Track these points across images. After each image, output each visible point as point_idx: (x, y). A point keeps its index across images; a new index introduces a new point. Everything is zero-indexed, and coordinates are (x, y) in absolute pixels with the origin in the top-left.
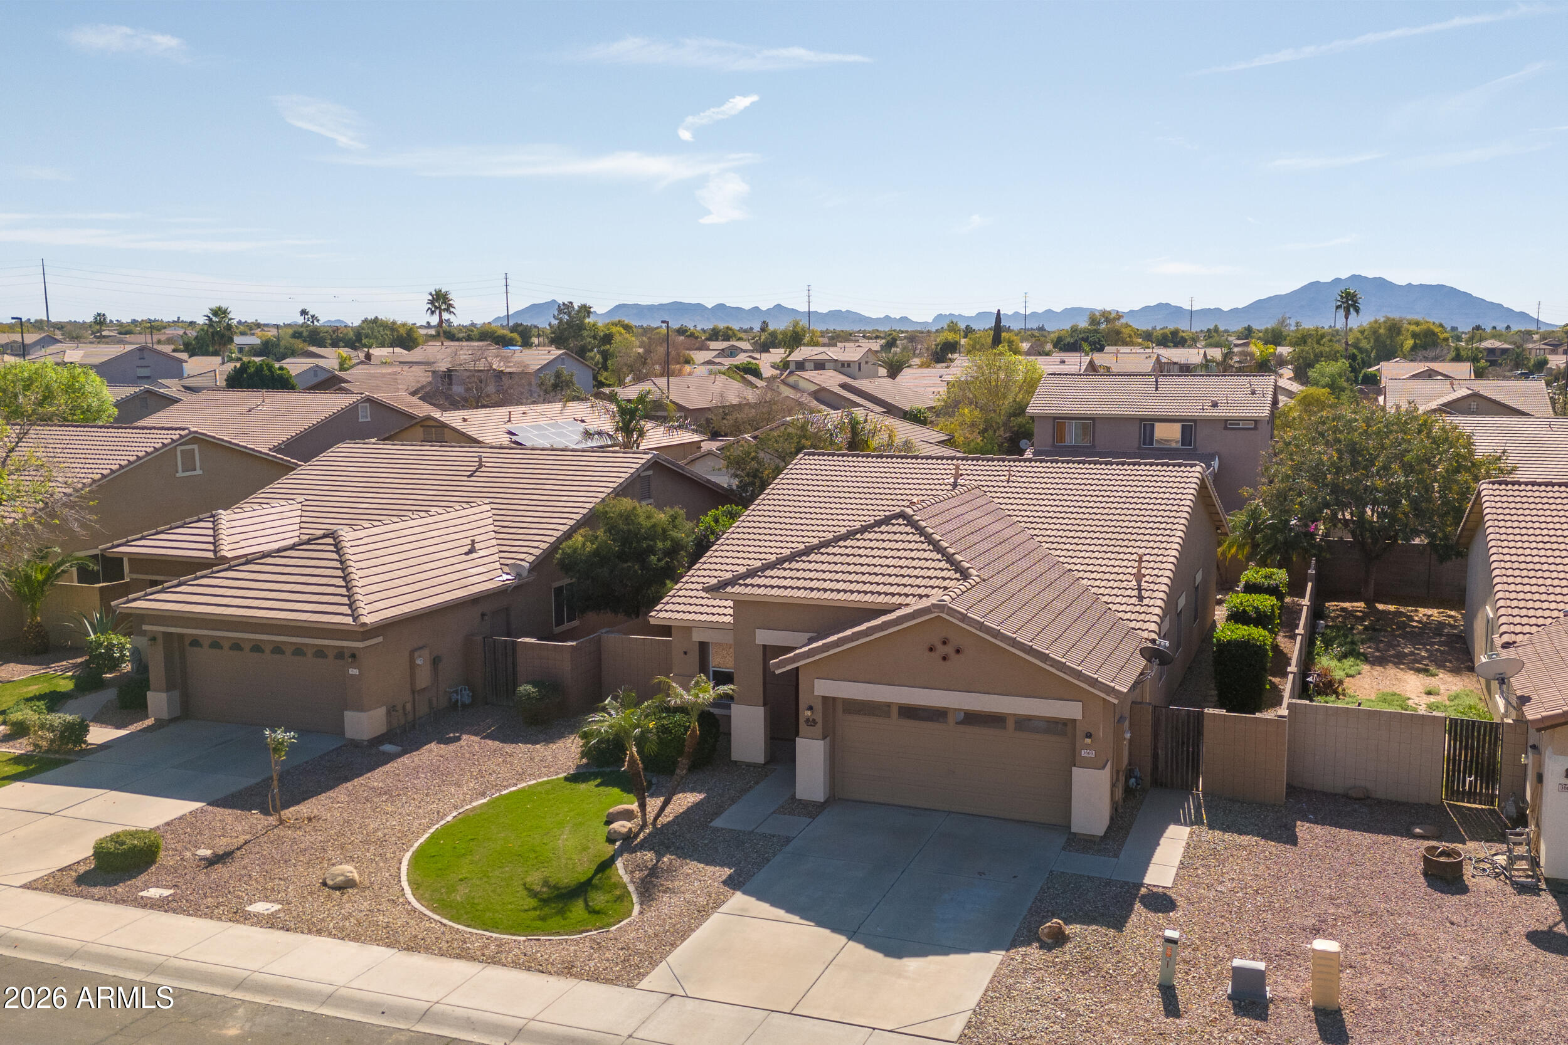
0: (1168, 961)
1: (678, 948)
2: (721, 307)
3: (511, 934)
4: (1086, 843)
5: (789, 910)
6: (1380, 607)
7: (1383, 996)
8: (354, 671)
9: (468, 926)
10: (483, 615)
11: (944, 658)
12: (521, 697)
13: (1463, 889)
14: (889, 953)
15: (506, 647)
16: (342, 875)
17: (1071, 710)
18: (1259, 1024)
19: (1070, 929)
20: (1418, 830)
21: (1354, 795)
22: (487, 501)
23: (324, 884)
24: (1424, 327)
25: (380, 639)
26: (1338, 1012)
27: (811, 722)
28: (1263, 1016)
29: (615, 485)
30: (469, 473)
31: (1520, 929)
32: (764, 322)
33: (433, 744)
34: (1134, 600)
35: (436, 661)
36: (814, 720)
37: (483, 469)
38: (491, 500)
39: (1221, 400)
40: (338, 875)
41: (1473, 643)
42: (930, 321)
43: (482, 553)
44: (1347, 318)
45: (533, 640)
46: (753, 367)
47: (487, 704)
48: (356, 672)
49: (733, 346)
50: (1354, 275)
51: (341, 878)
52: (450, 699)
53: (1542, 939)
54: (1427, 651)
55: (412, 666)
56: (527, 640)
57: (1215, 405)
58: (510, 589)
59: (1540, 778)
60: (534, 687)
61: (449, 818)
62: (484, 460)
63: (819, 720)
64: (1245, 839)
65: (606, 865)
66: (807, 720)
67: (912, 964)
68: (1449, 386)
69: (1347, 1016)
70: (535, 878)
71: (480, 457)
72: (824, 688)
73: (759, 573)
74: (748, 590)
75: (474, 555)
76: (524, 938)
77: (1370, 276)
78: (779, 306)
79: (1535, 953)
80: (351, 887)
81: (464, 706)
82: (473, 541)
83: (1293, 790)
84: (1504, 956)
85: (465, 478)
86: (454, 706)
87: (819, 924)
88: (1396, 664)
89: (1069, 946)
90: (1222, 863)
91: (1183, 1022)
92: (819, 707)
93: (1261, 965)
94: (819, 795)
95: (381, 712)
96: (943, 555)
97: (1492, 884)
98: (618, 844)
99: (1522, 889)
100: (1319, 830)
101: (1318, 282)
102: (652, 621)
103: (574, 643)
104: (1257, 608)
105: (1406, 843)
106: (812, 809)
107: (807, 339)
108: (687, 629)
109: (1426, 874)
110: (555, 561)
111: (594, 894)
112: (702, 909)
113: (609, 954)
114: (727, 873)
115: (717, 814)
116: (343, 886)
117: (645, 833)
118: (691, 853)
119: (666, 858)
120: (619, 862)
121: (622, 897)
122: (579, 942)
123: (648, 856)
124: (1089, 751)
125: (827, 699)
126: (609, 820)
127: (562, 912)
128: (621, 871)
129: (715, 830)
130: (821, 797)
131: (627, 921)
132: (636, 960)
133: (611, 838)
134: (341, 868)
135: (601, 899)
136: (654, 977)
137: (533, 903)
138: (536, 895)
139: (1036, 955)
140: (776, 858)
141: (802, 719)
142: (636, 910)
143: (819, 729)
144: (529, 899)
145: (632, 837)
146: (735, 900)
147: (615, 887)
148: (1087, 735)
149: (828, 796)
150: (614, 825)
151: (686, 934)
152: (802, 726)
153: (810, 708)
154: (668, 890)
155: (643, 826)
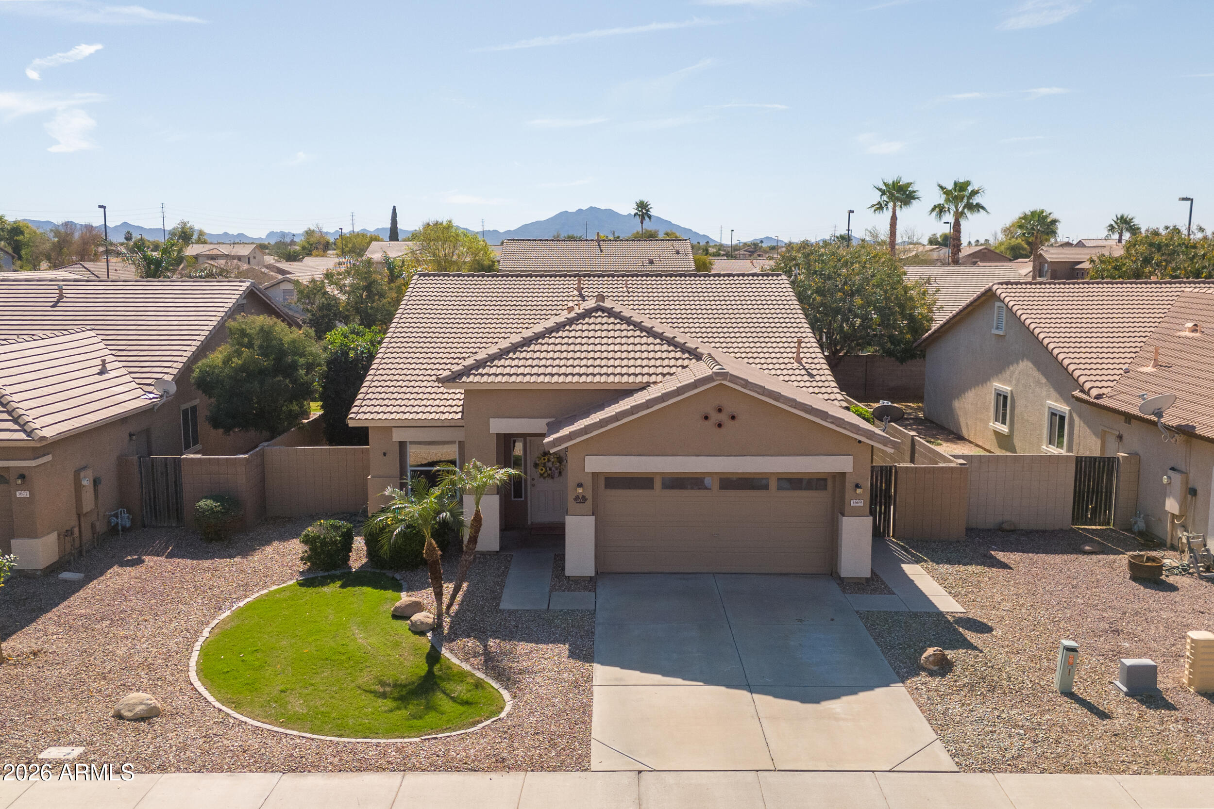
1: (593, 724)
3: (399, 737)
5: (665, 674)
8: (22, 494)
9: (340, 736)
10: (131, 435)
11: (720, 426)
12: (203, 513)
15: (166, 464)
16: (141, 703)
17: (843, 464)
19: (950, 654)
20: (1087, 548)
21: (1008, 528)
22: (88, 327)
23: (119, 716)
25: (49, 458)
27: (580, 500)
29: (226, 309)
30: (51, 304)
32: (128, 232)
33: (115, 567)
34: (807, 378)
35: (96, 482)
36: (584, 497)
37: (65, 299)
38: (93, 327)
39: (656, 259)
40: (136, 704)
42: (264, 237)
43: (113, 374)
44: (642, 223)
45: (199, 456)
47: (144, 527)
48: (26, 494)
50: (591, 207)
51: (142, 707)
52: (109, 522)
55: (78, 486)
56: (192, 456)
57: (651, 262)
58: (156, 408)
59: (1193, 492)
60: (215, 500)
61: (206, 633)
62: (64, 291)
63: (589, 496)
65: (434, 657)
66: (577, 499)
67: (837, 706)
68: (751, 264)
70: (365, 679)
72: (596, 464)
73: (489, 364)
74: (485, 379)
75: (106, 376)
76: (417, 740)
77: (603, 208)
80: (157, 716)
81: (124, 529)
82: (104, 361)
85: (49, 309)
86: (113, 531)
87: (708, 682)
89: (958, 669)
91: (1117, 722)
92: (588, 482)
94: (589, 570)
95: (53, 537)
96: (662, 340)
97: (1186, 580)
98: (429, 634)
102: (351, 424)
103: (246, 456)
106: (589, 583)
107: (195, 237)
108: (387, 430)
110: (193, 381)
111: (448, 686)
112: (576, 684)
113: (528, 741)
114: (564, 649)
115: (497, 598)
116: (148, 716)
117: (446, 622)
118: (511, 635)
119: (491, 642)
120: (445, 652)
121: (479, 685)
122: (482, 734)
123: (471, 643)
124: (859, 501)
125: (595, 475)
126: (400, 615)
127: (430, 707)
128: (455, 660)
129: (511, 612)
130: (591, 573)
131: (508, 708)
132: (562, 742)
133: (419, 630)
134: (134, 696)
135: (460, 690)
136: (598, 757)
137: (389, 704)
138: (384, 695)
139: (935, 682)
140: (598, 630)
141: (571, 498)
142: (506, 695)
143: (589, 503)
144: (380, 701)
145: (436, 628)
146: (601, 672)
147: (462, 676)
148: (857, 486)
149: (597, 572)
150: (417, 617)
151: (586, 710)
152: (571, 504)
153: (580, 485)
154: (521, 672)
155: (440, 616)
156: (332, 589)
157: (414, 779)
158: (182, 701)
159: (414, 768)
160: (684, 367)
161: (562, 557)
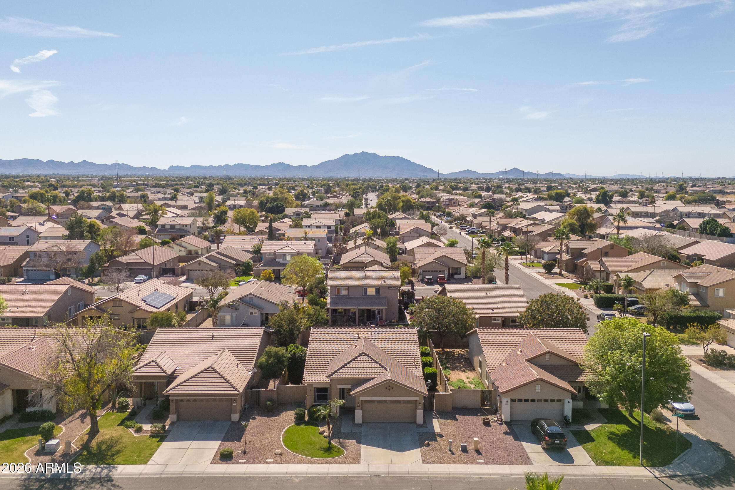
0: (450, 446)
1: (361, 456)
2: (51, 161)
4: (420, 426)
5: (375, 447)
6: (446, 350)
7: (485, 447)
8: (234, 404)
11: (389, 390)
13: (490, 426)
14: (400, 452)
15: (256, 392)
17: (416, 398)
18: (468, 454)
19: (430, 443)
20: (479, 414)
23: (275, 454)
24: (406, 198)
25: (239, 395)
26: (479, 450)
27: (358, 406)
28: (468, 453)
29: (260, 340)
30: (211, 338)
31: (502, 432)
34: (415, 369)
37: (215, 337)
38: (226, 348)
39: (386, 280)
41: (473, 362)
46: (143, 228)
47: (250, 407)
49: (103, 204)
51: (279, 453)
53: (506, 433)
54: (462, 364)
56: (263, 390)
57: (385, 282)
59: (501, 402)
60: (270, 402)
61: (281, 437)
63: (360, 405)
64: (449, 421)
65: (329, 443)
67: (406, 453)
69: (480, 450)
70: (317, 447)
71: (213, 334)
72: (362, 398)
73: (337, 372)
74: (335, 376)
75: (239, 367)
77: (370, 152)
78: (84, 161)
79: (505, 436)
81: (247, 408)
82: (235, 363)
83: (453, 408)
84: (501, 437)
85: (211, 340)
86: (245, 409)
87: (382, 448)
88: (457, 369)
89: (431, 446)
90: (447, 426)
91: (456, 455)
92: (360, 403)
93: (466, 444)
95: (239, 413)
96: (378, 364)
97: (495, 424)
98: (328, 438)
99: (500, 424)
100: (461, 417)
101: (348, 154)
103: (276, 389)
104: (429, 361)
105: (477, 417)
106: (360, 425)
108: (311, 384)
109: (484, 423)
111: (333, 449)
112: (358, 449)
113: (350, 459)
114: (355, 441)
115: (340, 429)
116: (281, 454)
117: (331, 435)
118: (344, 438)
119: (340, 440)
120: (332, 442)
121: (339, 449)
122: (341, 458)
123: (337, 440)
124: (420, 407)
125: (362, 401)
126: (321, 433)
127: (331, 453)
128: (334, 444)
129: (344, 433)
130: (361, 422)
131: (345, 453)
132: (356, 459)
133: (325, 437)
134: (277, 451)
135: (336, 450)
136: (362, 462)
137: (323, 452)
138: (322, 450)
139: (426, 448)
140: (362, 437)
141: (356, 406)
142: (344, 450)
143: (360, 407)
144: (322, 452)
145: (329, 436)
146: (363, 446)
147: (336, 447)
148: (420, 403)
149: (362, 422)
150: (325, 434)
151: (360, 453)
152: (356, 407)
153: (358, 403)
154: (347, 446)
155: (329, 433)
156: (303, 426)
157: (331, 465)
158: (285, 451)
159: (331, 463)
160: (383, 373)
161: (354, 417)
